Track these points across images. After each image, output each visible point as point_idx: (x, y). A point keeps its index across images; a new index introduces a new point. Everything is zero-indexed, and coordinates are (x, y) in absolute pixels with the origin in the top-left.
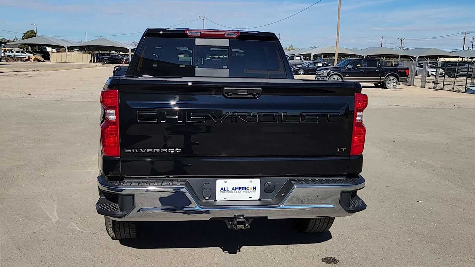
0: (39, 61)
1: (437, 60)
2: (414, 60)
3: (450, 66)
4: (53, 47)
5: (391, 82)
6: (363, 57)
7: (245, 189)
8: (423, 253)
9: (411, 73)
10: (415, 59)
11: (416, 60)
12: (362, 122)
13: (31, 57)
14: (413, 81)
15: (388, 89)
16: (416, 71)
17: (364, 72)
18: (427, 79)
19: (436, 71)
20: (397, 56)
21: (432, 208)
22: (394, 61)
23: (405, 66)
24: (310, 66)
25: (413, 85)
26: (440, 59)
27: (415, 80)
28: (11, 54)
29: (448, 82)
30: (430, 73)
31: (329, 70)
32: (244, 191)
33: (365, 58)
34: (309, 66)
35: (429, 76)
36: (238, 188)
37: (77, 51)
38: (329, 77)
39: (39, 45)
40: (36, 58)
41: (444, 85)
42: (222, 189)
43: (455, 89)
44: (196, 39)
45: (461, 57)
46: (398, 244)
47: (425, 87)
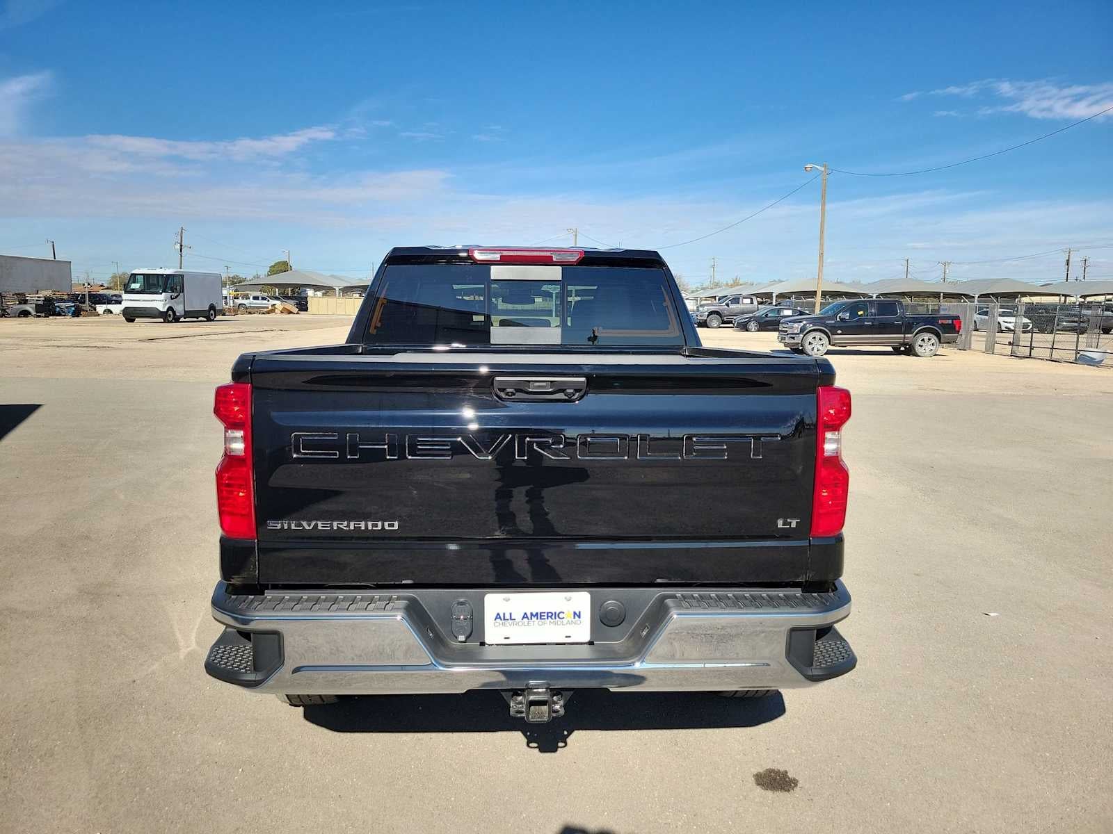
0: (290, 312)
1: (1015, 300)
2: (971, 302)
3: (1042, 313)
4: (317, 288)
5: (926, 343)
6: (872, 297)
7: (553, 617)
8: (1006, 763)
9: (966, 325)
10: (972, 300)
11: (974, 302)
12: (838, 457)
13: (276, 306)
14: (970, 340)
15: (919, 356)
16: (975, 322)
17: (873, 325)
18: (998, 337)
19: (1014, 321)
20: (936, 295)
21: (1021, 632)
22: (931, 304)
23: (953, 313)
24: (769, 315)
25: (970, 348)
26: (1023, 299)
27: (973, 338)
28: (245, 302)
29: (1040, 342)
30: (1004, 326)
31: (805, 322)
32: (552, 621)
33: (874, 298)
34: (766, 316)
35: (1001, 331)
36: (537, 613)
37: (358, 295)
38: (805, 335)
39: (295, 286)
40: (284, 309)
41: (1032, 348)
42: (498, 617)
43: (1056, 355)
44: (492, 267)
45: (1063, 295)
46: (942, 733)
47: (993, 353)
